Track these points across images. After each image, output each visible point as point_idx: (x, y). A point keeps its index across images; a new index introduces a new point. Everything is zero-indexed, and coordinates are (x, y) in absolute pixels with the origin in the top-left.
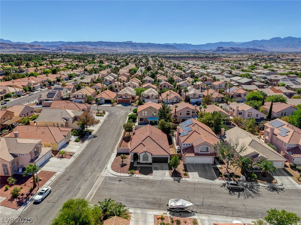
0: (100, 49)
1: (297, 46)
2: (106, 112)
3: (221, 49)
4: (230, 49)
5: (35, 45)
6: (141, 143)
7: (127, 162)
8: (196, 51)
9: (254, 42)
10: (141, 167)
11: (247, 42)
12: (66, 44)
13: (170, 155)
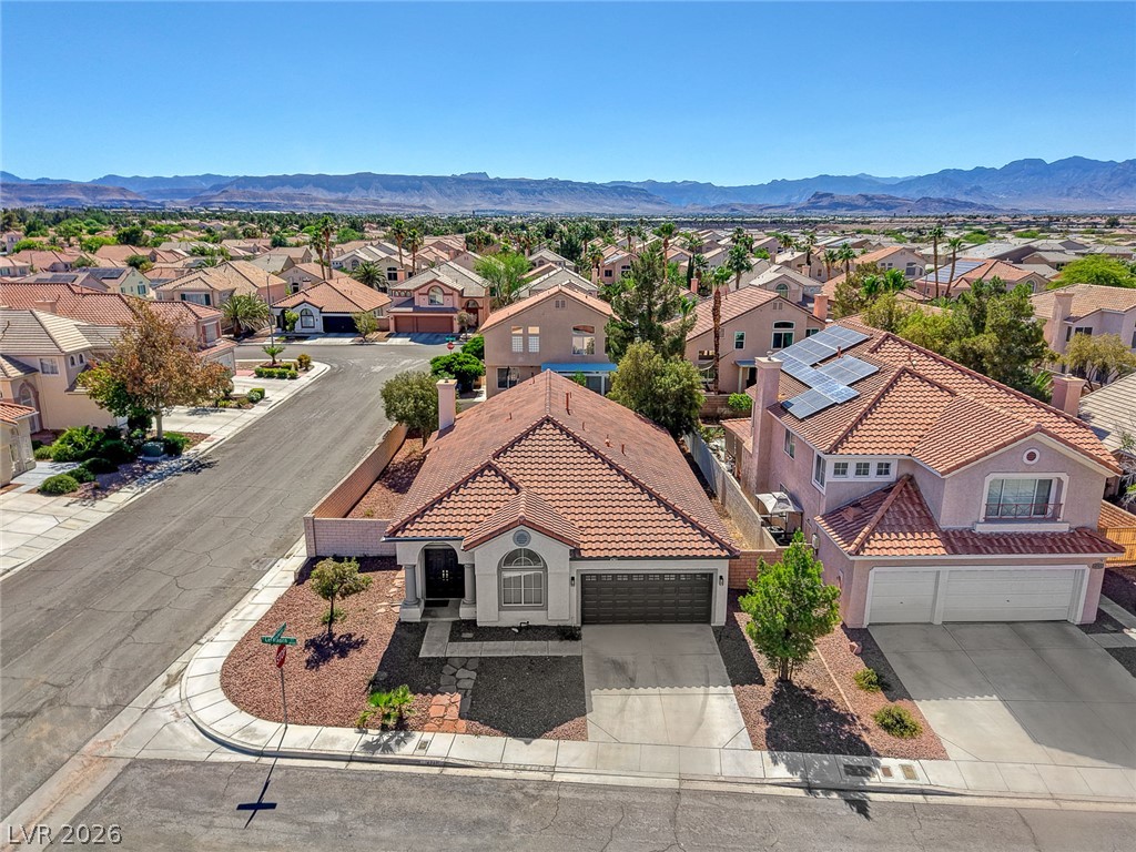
0: (361, 203)
1: (1105, 190)
2: (313, 363)
3: (825, 202)
4: (861, 202)
5: (107, 190)
6: (489, 466)
7: (370, 619)
8: (733, 210)
9: (947, 177)
10: (483, 661)
11: (920, 178)
12: (232, 184)
13: (733, 556)
